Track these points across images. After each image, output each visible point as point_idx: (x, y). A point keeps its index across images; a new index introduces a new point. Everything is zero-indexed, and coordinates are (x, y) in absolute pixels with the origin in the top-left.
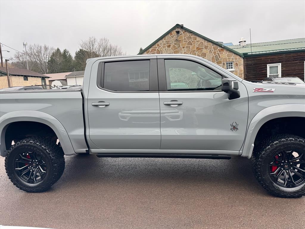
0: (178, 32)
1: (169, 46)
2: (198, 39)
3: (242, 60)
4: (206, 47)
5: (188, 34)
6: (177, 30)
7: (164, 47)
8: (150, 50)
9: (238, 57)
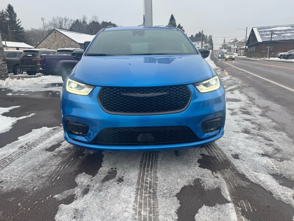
0: (55, 32)
1: (52, 38)
2: (63, 35)
3: (79, 46)
4: (66, 39)
5: (59, 33)
6: (55, 31)
7: (51, 38)
8: (46, 39)
9: (78, 44)
